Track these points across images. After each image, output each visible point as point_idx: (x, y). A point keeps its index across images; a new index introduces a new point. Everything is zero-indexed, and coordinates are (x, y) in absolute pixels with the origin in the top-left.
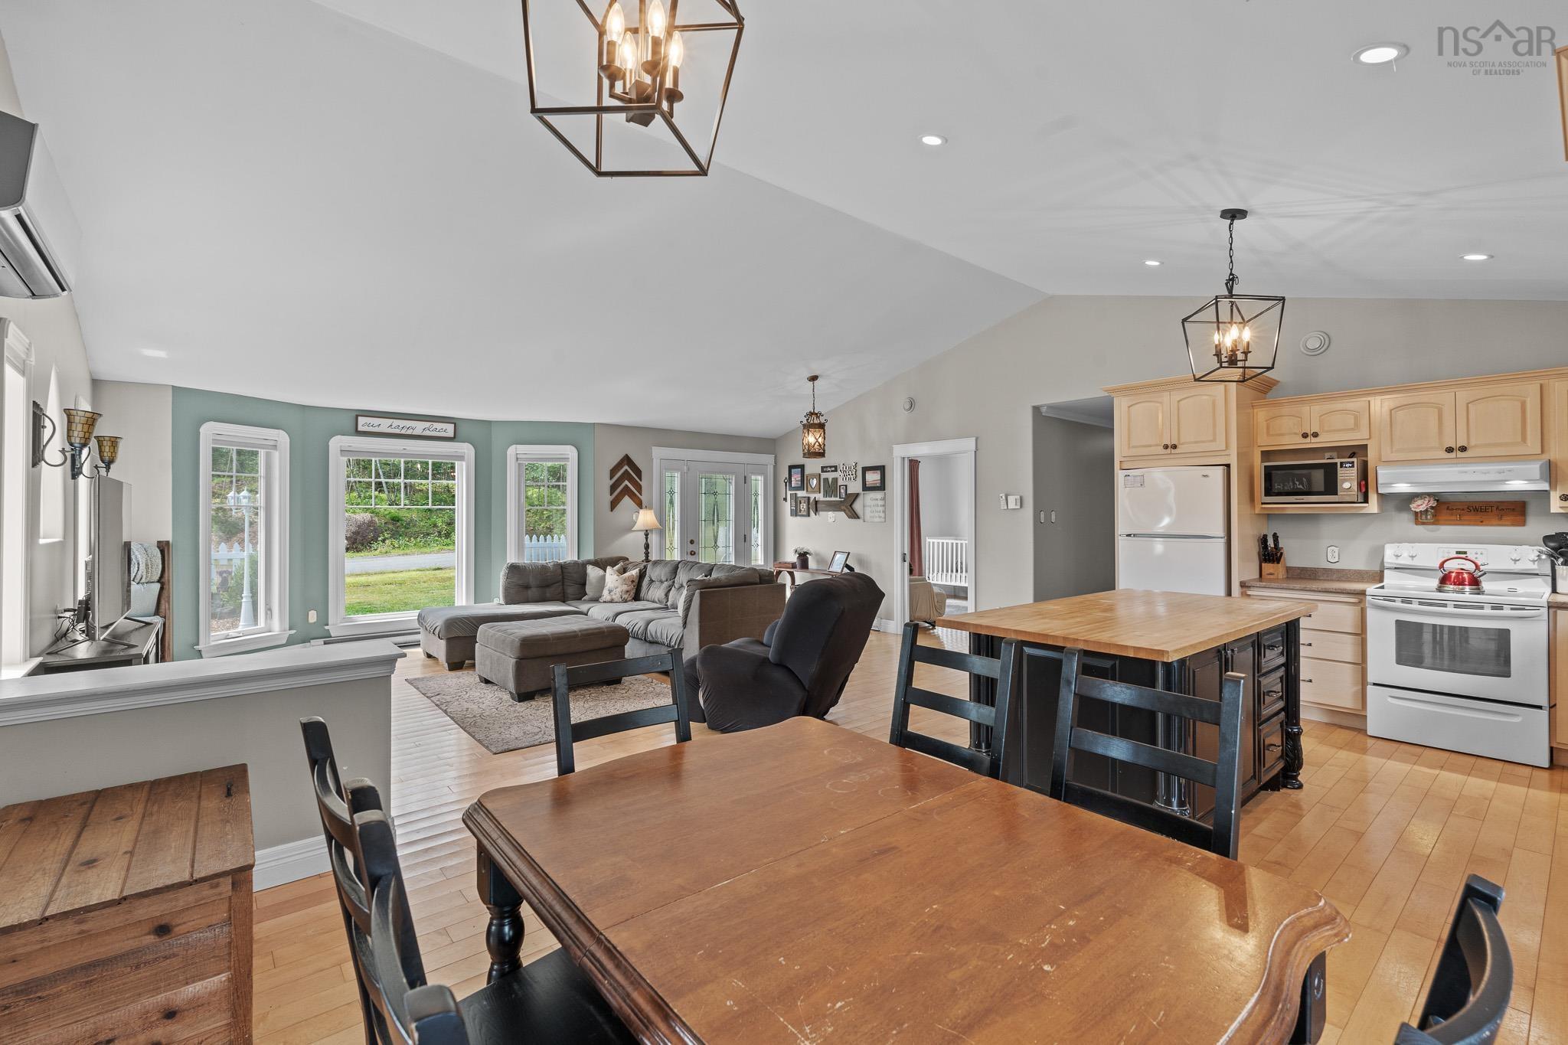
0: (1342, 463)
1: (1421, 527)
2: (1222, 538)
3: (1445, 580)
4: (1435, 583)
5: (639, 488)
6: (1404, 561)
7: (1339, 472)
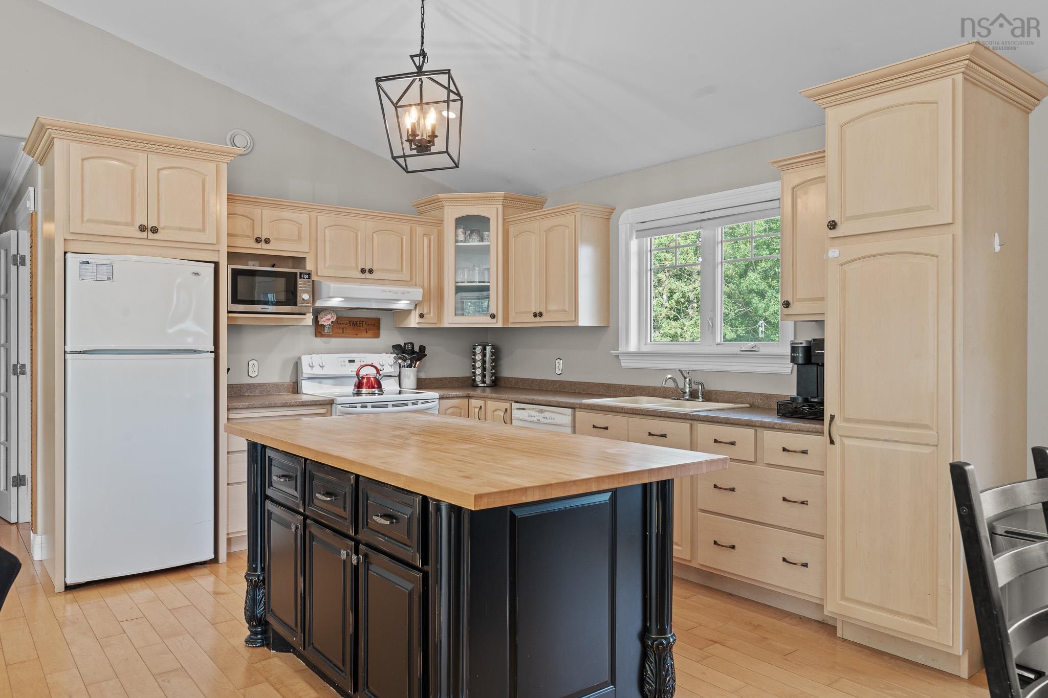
0: (301, 274)
1: (319, 340)
2: (211, 352)
3: (359, 385)
4: (351, 389)
6: (317, 371)
7: (299, 283)
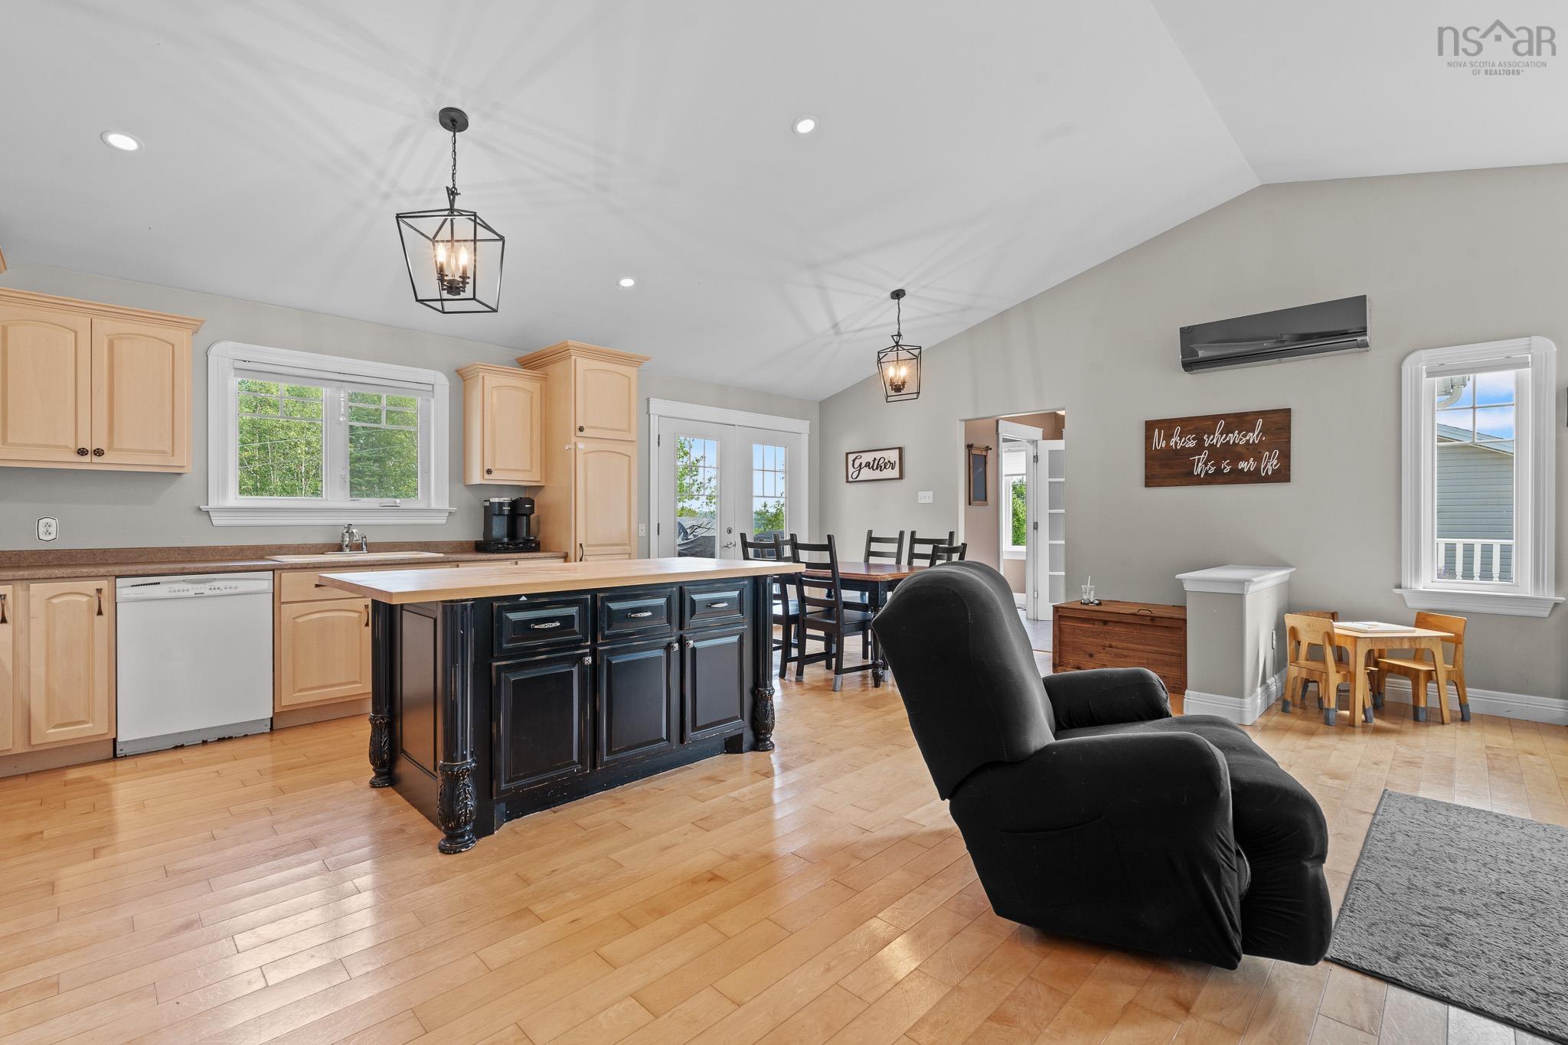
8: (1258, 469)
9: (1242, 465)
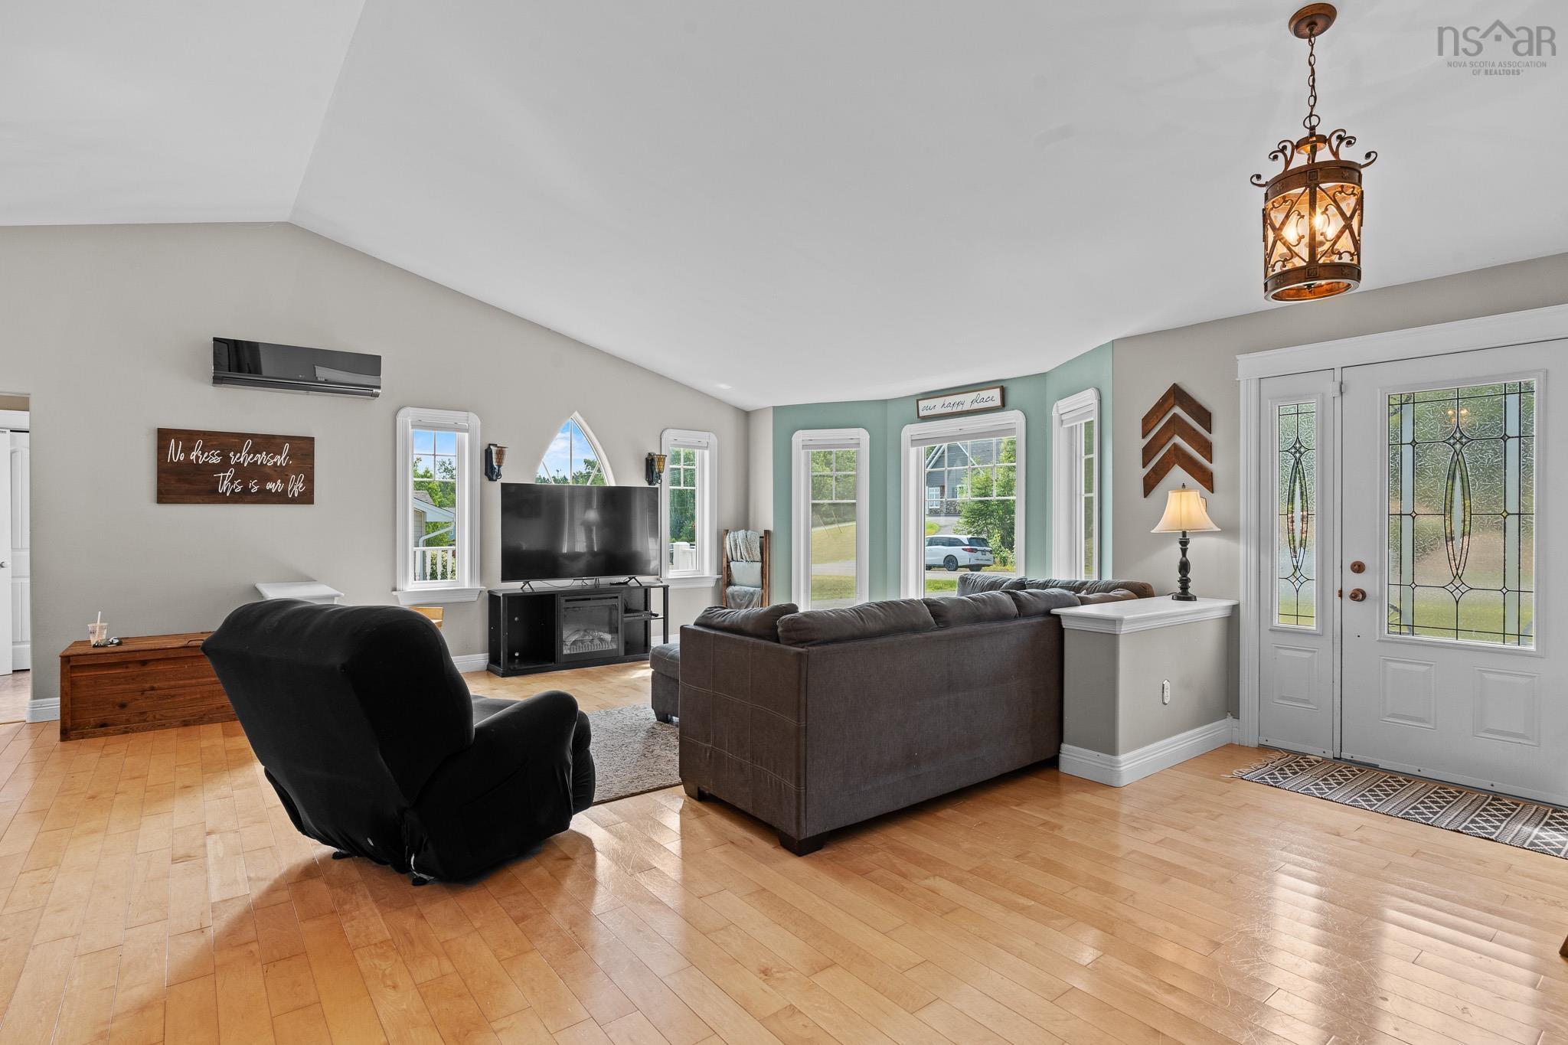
5: (1206, 449)
8: (285, 491)
9: (270, 486)
